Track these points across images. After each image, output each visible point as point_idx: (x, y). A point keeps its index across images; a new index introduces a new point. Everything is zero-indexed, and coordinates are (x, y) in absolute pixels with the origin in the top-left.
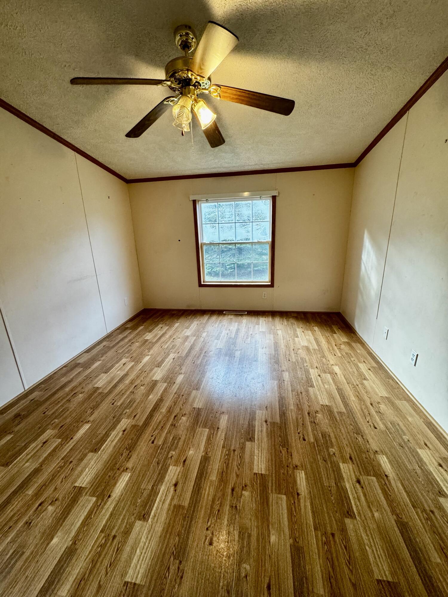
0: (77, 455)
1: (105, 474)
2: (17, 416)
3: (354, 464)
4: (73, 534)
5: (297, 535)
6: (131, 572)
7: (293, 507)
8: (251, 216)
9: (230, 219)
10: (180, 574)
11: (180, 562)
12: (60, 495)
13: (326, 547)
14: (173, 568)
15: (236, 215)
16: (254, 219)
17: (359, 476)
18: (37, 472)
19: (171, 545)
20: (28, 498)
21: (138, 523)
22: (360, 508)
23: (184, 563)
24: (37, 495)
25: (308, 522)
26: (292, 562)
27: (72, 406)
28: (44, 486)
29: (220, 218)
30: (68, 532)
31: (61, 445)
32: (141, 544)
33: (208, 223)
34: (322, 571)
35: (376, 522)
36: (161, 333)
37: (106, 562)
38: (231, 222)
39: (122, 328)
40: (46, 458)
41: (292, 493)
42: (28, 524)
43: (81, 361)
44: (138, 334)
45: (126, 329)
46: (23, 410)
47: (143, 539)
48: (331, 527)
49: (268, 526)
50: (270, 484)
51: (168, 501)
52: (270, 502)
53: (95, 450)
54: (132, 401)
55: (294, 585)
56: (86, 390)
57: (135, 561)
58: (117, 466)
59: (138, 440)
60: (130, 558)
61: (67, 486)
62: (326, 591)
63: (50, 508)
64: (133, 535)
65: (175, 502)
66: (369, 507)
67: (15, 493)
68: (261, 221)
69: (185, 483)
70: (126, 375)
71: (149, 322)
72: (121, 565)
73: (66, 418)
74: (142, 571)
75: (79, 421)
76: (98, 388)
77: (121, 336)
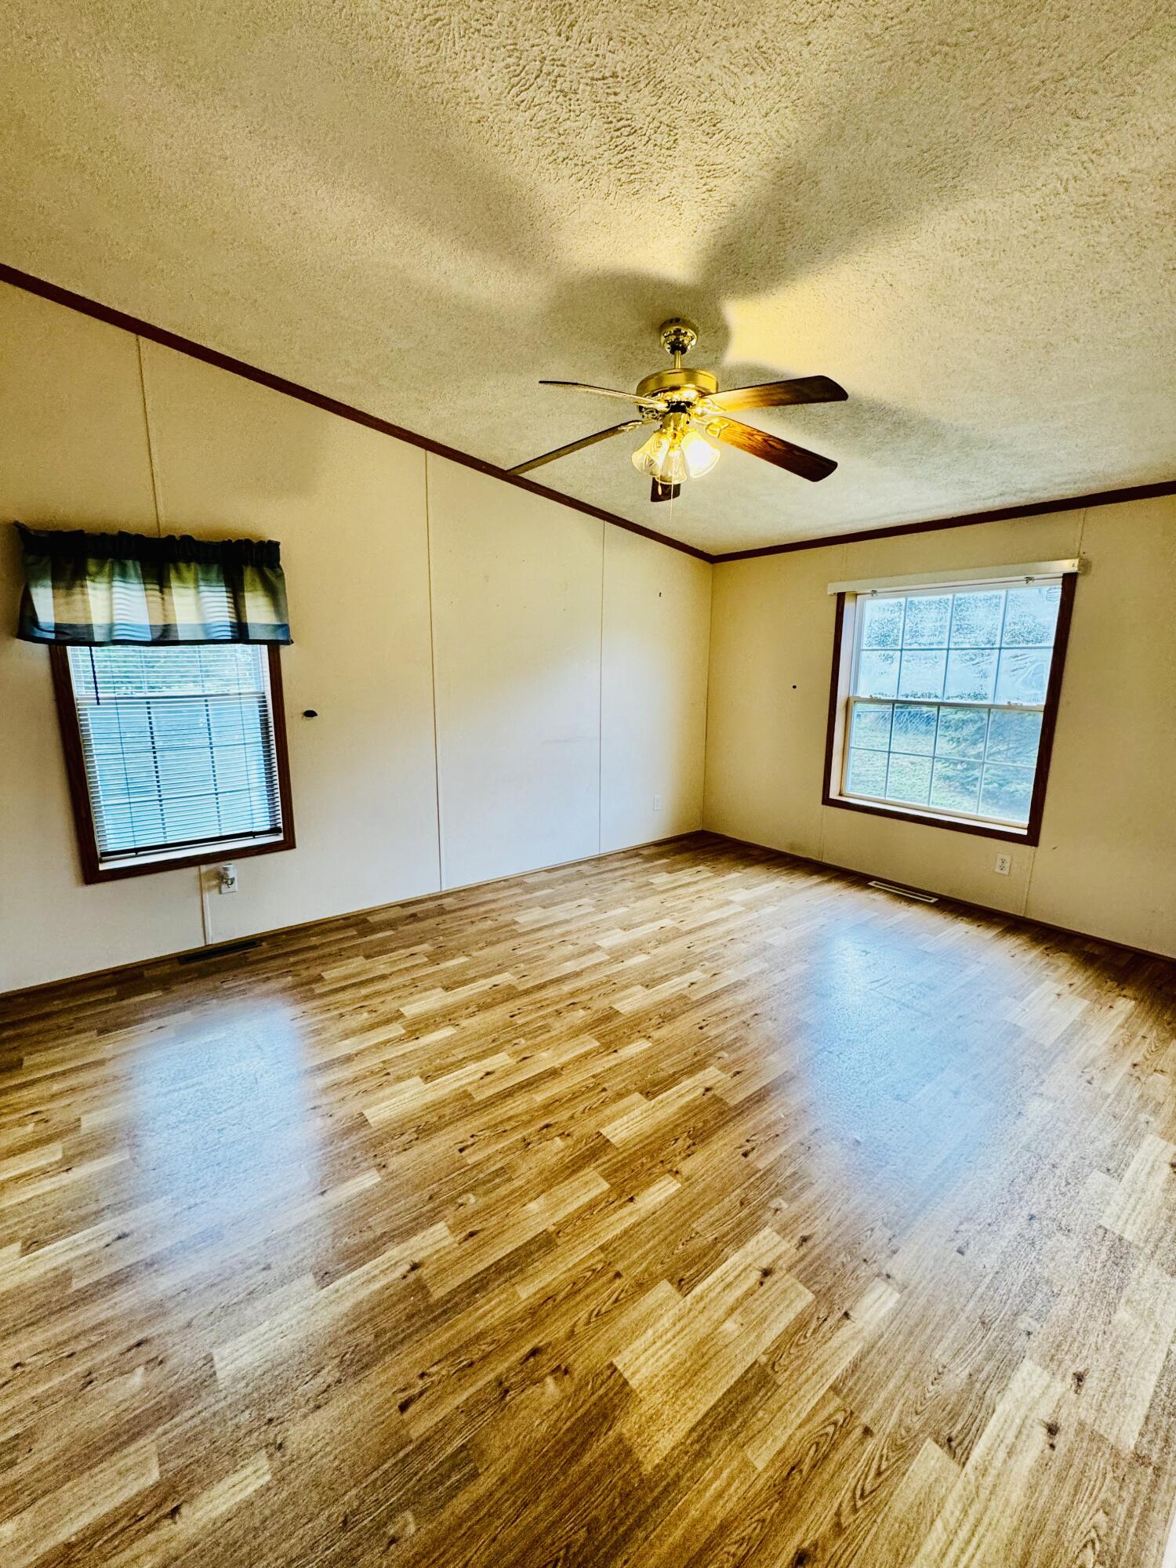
0: (427, 983)
1: (433, 1017)
2: (414, 915)
3: (797, 1249)
4: (361, 1047)
5: (567, 1231)
6: (373, 1109)
7: (603, 1204)
8: (999, 633)
9: (935, 639)
10: (407, 1146)
11: (417, 1139)
12: (382, 1009)
13: (589, 1273)
14: (405, 1138)
15: (954, 628)
16: (1005, 639)
17: (781, 1269)
18: (383, 977)
19: (425, 1119)
20: (358, 995)
21: (418, 1079)
22: (712, 1295)
23: (419, 1142)
24: (366, 997)
25: (602, 1234)
26: (528, 1242)
27: (471, 930)
28: (378, 993)
29: (906, 637)
30: (362, 1043)
31: (425, 965)
32: (402, 1097)
33: (875, 647)
34: (549, 1284)
35: (716, 1329)
36: (689, 879)
37: (363, 1087)
38: (935, 647)
39: (634, 853)
40: (400, 970)
41: (623, 1191)
42: (342, 1015)
43: (530, 880)
44: (645, 870)
45: (637, 855)
46: (422, 912)
47: (407, 1095)
48: (628, 1267)
49: (543, 1192)
50: (605, 1159)
51: (463, 1082)
52: (580, 1174)
53: (447, 989)
54: (538, 958)
55: (500, 1260)
56: (500, 919)
57: (383, 1105)
58: (452, 1017)
59: (498, 1004)
60: (383, 1100)
61: (395, 1005)
62: (532, 1300)
63: (366, 1015)
64: (403, 1085)
65: (470, 1089)
66: (732, 1310)
67: (354, 985)
68: (1030, 645)
69: (499, 1079)
70: (567, 921)
71: (687, 855)
72: (372, 1098)
73: (452, 940)
74: (382, 1116)
75: (462, 950)
76: (516, 923)
77: (617, 865)
